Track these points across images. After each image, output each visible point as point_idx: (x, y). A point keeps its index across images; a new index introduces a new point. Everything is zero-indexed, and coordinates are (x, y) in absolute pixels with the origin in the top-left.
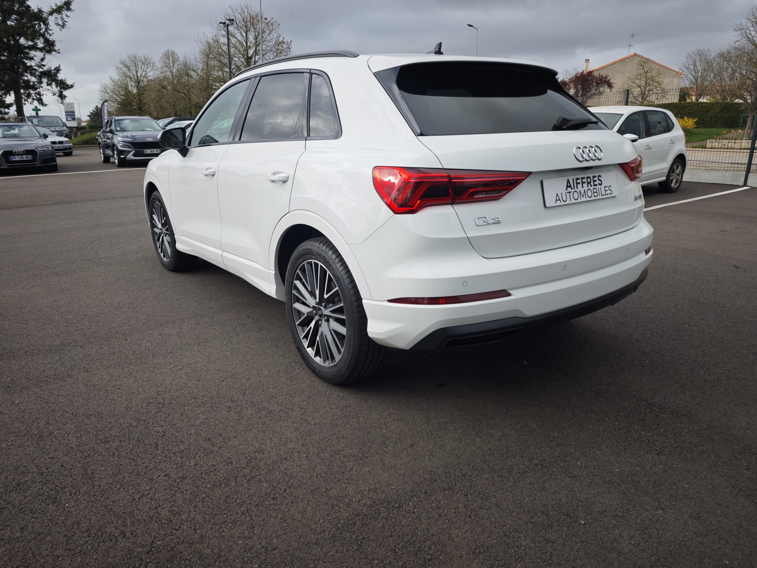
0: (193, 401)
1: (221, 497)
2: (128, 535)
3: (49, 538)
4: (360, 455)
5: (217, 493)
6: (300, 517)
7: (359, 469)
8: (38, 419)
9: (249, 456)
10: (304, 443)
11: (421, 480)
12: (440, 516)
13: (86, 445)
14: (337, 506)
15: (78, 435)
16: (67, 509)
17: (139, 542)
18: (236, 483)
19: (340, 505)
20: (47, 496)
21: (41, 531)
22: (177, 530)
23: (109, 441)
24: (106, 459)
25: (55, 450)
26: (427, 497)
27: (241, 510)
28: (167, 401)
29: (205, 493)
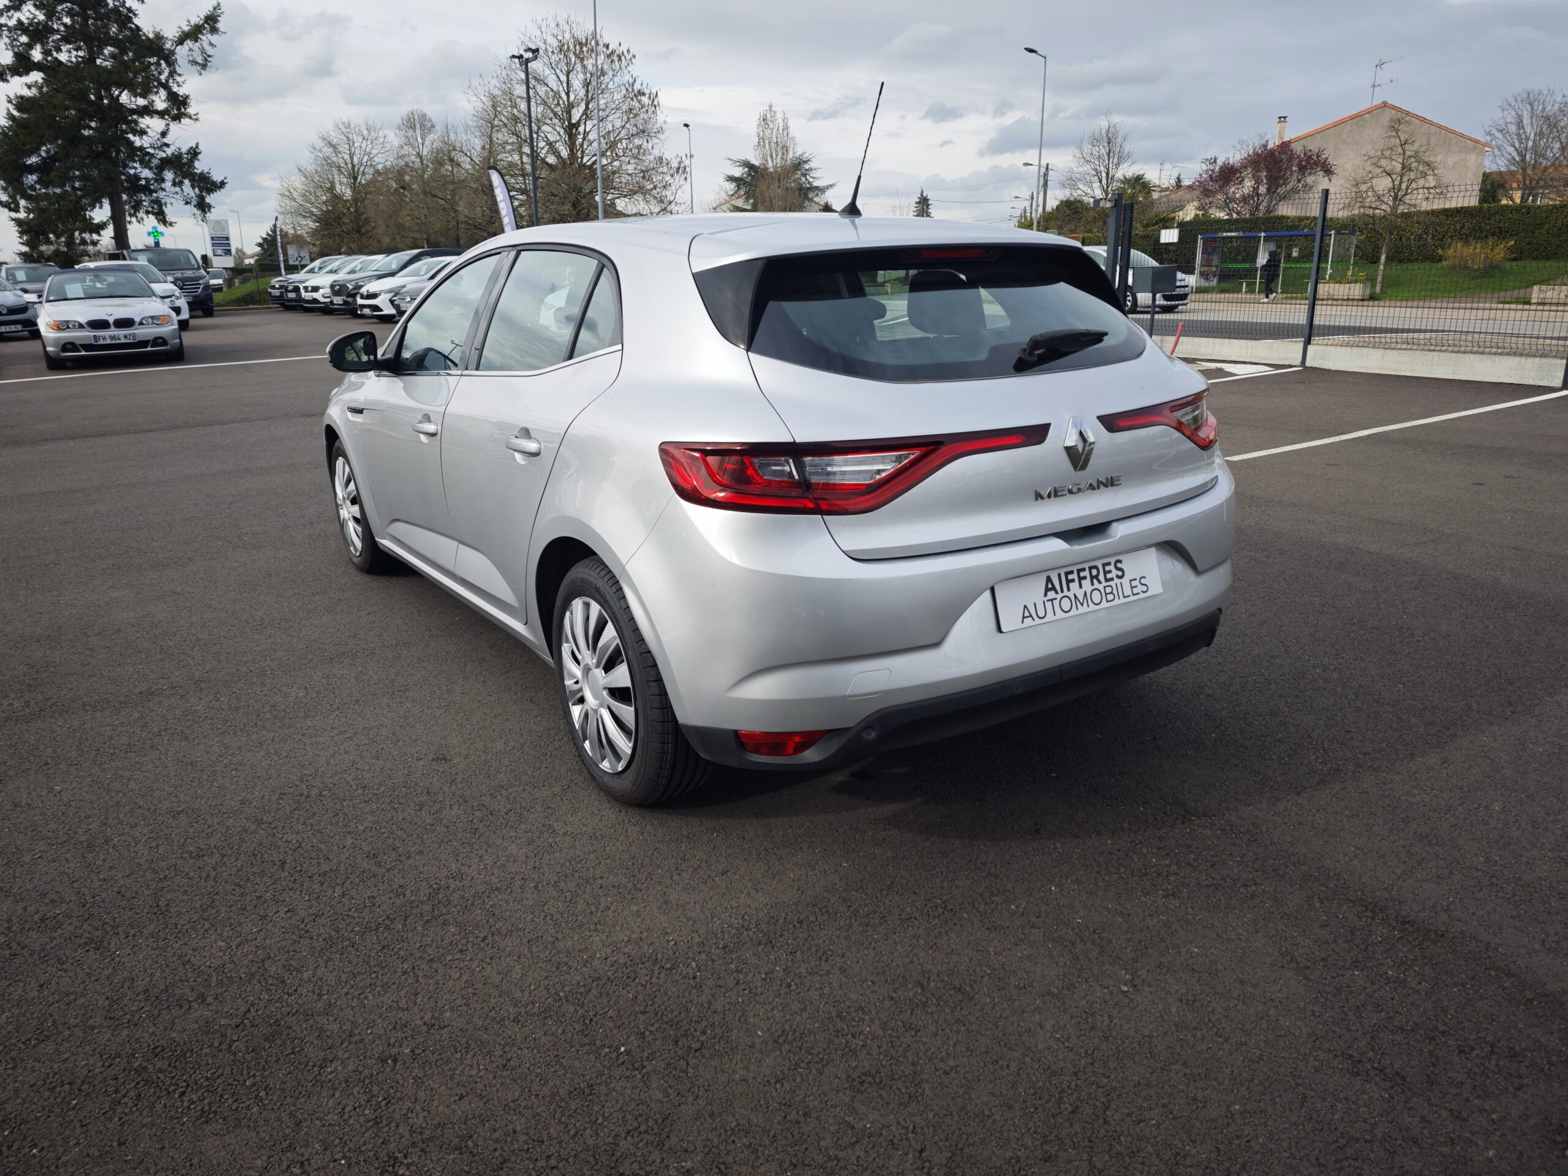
0: (360, 791)
1: (375, 946)
2: (210, 999)
3: (82, 1000)
4: (630, 885)
5: (369, 941)
6: (499, 979)
7: (620, 908)
8: (89, 817)
9: (436, 884)
10: (537, 864)
11: (722, 928)
12: (737, 984)
13: (163, 861)
14: (567, 964)
15: (154, 845)
16: (117, 959)
17: (226, 1009)
18: (404, 925)
19: (571, 963)
20: (88, 938)
21: (72, 990)
22: (290, 995)
23: (203, 856)
24: (194, 883)
25: (110, 868)
26: (724, 954)
27: (403, 968)
28: (314, 792)
29: (349, 940)
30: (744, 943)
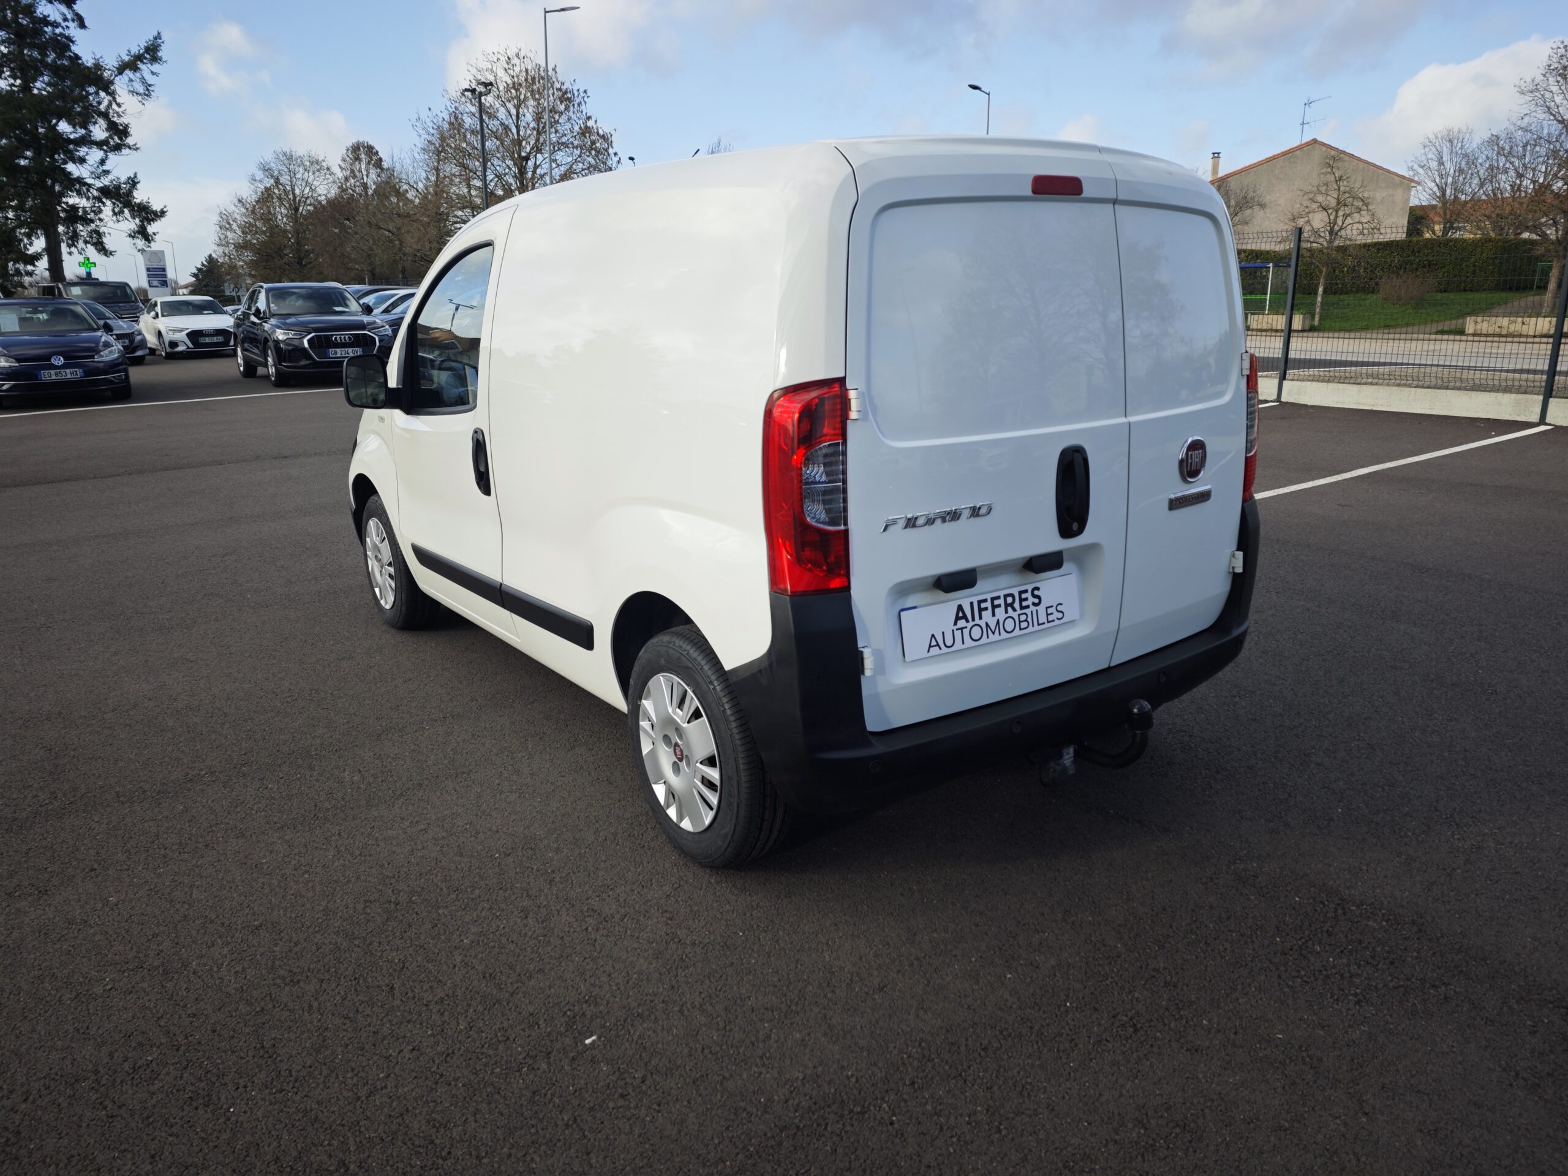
1: (524, 1092)
4: (783, 1007)
5: (515, 1086)
6: (675, 1132)
7: (782, 1037)
8: (158, 935)
9: (569, 1010)
10: (674, 982)
11: (902, 1058)
12: (941, 1129)
13: (255, 989)
14: (745, 1110)
15: (239, 968)
16: (233, 1118)
18: (549, 1064)
19: (749, 1109)
20: (193, 1092)
21: (190, 1160)
22: (444, 1159)
23: (299, 981)
24: (297, 1016)
25: (197, 999)
26: (915, 1091)
27: (563, 1119)
28: (403, 898)
29: (492, 1084)
30: (932, 1078)
